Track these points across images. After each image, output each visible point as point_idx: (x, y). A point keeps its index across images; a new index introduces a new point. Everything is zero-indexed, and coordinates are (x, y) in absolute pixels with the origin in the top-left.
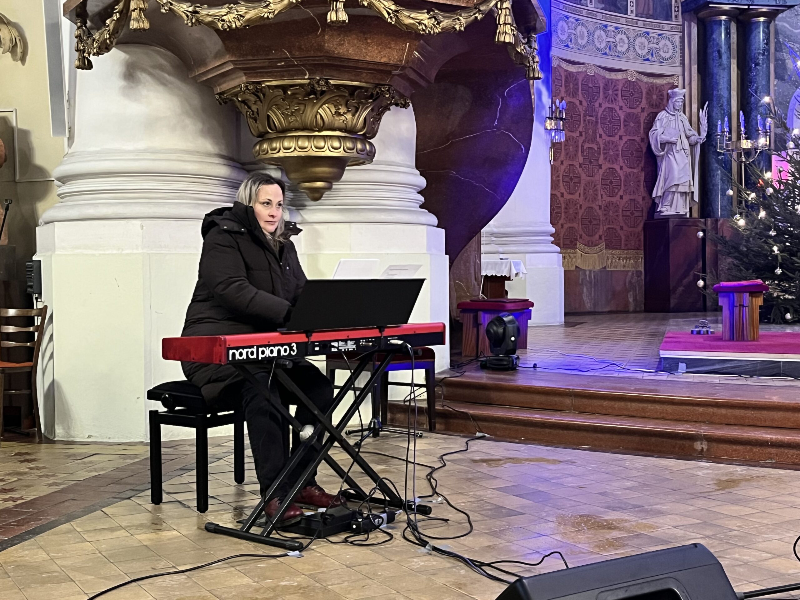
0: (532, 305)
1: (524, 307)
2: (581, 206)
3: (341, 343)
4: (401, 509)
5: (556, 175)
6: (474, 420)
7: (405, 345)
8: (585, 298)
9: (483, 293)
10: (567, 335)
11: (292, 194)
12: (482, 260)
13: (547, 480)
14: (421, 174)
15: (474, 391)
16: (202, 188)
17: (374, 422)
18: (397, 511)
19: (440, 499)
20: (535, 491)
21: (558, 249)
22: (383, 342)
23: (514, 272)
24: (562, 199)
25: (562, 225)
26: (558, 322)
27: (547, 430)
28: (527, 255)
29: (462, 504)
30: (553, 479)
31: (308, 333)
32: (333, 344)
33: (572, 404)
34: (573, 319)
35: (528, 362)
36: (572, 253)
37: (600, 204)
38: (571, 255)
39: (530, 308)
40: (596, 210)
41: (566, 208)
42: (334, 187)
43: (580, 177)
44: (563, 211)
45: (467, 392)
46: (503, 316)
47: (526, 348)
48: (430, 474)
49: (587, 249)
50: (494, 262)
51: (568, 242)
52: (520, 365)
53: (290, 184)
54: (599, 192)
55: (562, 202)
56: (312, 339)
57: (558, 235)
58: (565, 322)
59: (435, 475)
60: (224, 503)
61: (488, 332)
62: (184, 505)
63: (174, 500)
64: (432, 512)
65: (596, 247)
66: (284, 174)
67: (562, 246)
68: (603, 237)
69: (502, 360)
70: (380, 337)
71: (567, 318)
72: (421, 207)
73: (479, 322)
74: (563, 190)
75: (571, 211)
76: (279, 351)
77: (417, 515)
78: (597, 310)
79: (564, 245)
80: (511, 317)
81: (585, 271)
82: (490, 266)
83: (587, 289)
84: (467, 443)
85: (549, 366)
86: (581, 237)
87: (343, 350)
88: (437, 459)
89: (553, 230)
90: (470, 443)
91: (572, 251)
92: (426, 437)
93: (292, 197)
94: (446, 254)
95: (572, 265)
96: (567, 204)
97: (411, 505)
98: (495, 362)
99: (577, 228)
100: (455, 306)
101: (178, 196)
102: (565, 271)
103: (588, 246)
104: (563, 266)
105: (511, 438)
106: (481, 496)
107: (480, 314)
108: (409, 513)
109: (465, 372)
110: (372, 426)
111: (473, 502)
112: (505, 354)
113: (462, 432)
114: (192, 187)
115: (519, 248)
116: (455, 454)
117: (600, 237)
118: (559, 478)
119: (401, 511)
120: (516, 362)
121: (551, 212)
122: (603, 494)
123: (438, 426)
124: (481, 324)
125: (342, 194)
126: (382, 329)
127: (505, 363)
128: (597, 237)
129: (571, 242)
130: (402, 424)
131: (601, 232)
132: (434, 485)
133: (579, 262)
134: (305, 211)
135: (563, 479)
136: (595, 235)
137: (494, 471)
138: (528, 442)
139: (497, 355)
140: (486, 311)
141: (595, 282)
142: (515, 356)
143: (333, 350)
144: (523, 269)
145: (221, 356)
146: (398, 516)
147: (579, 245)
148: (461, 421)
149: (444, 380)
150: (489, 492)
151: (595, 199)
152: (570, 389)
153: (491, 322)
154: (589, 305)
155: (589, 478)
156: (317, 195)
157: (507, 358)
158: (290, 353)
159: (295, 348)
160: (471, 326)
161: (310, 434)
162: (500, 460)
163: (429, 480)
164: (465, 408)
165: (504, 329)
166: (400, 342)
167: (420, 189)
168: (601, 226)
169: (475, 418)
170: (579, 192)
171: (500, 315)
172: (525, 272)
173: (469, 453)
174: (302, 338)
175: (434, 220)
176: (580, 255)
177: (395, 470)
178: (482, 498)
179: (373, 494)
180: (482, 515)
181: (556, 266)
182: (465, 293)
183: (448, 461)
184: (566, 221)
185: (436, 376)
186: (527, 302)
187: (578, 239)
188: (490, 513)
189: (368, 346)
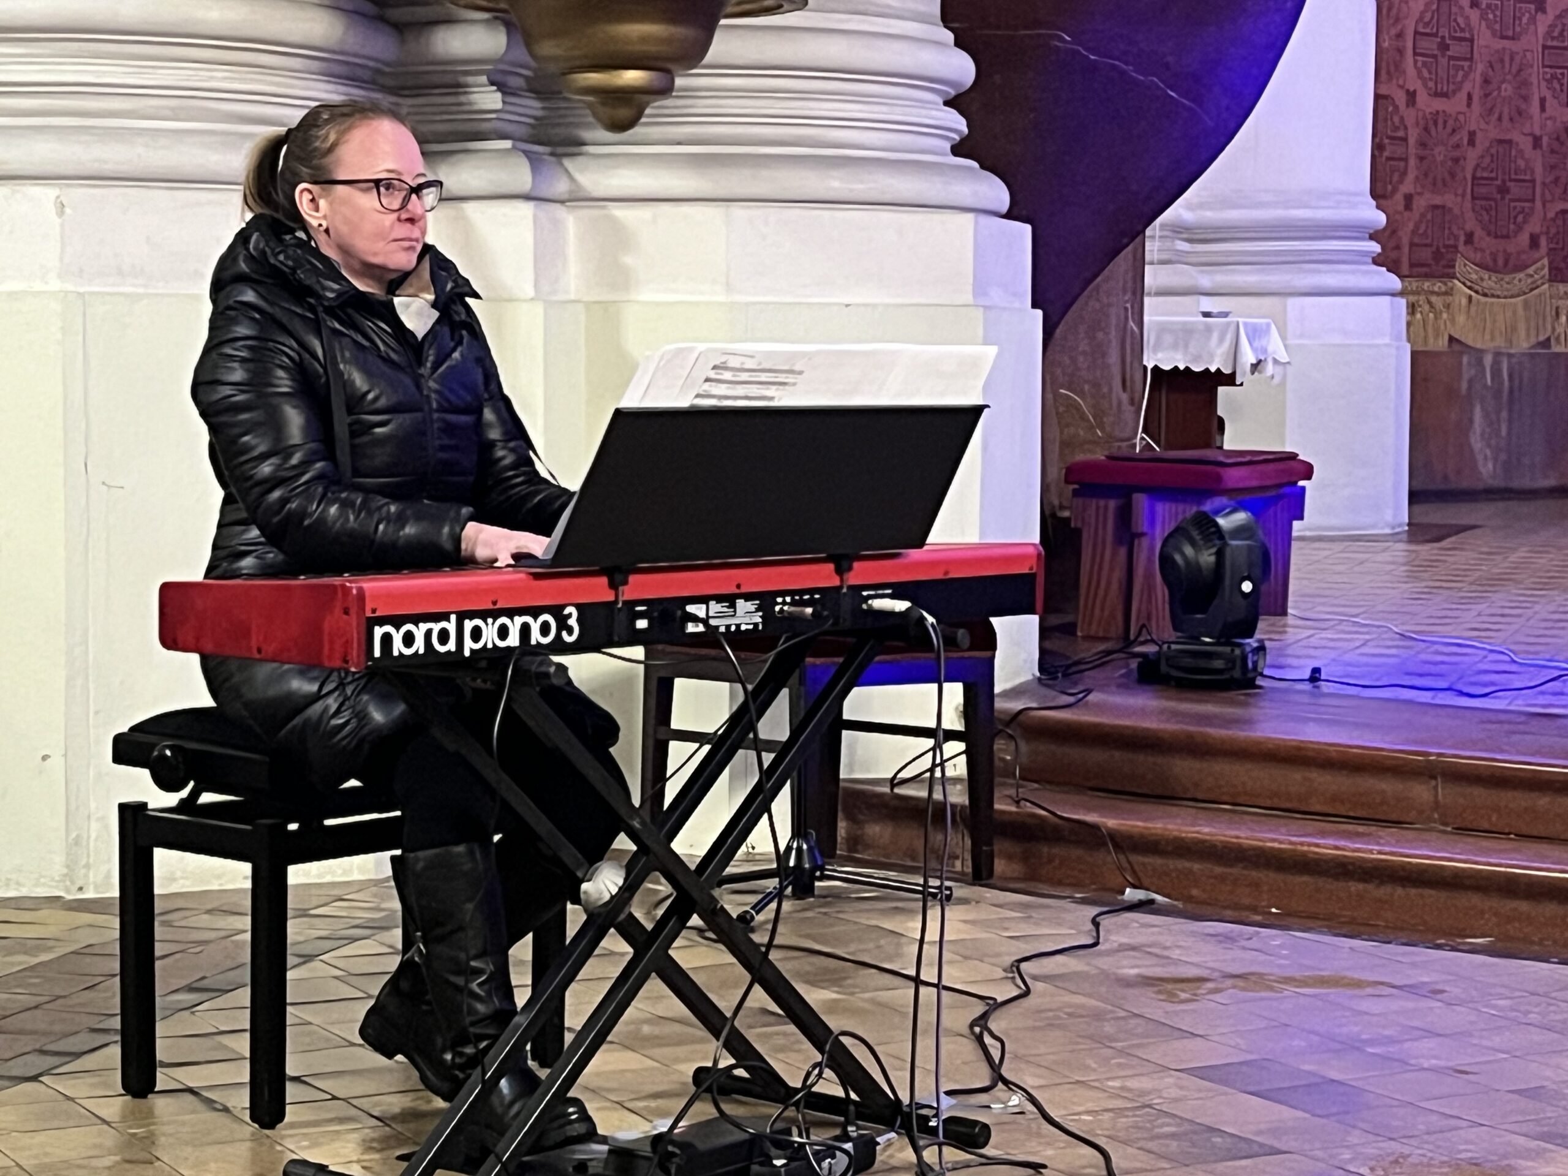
0: (1308, 471)
1: (1285, 480)
2: (1472, 135)
3: (715, 607)
4: (893, 1130)
5: (1393, 32)
6: (1118, 847)
7: (914, 615)
8: (1476, 443)
9: (1145, 431)
10: (1416, 570)
11: (537, 104)
12: (1146, 318)
13: (1353, 1046)
14: (957, 44)
15: (1118, 756)
16: (252, 81)
17: (799, 850)
18: (879, 1135)
19: (1015, 1100)
20: (1313, 1080)
21: (1394, 282)
22: (846, 605)
23: (1248, 357)
24: (1410, 116)
25: (1408, 199)
26: (1388, 525)
27: (1355, 887)
28: (1292, 302)
29: (1084, 1117)
30: (1371, 1042)
31: (616, 576)
32: (691, 609)
33: (1436, 802)
34: (1436, 514)
35: (1291, 661)
36: (1438, 294)
37: (1538, 132)
38: (1433, 299)
39: (1301, 483)
40: (1521, 152)
41: (1423, 145)
42: (679, 82)
43: (1472, 41)
44: (1412, 150)
45: (1096, 756)
46: (1217, 512)
47: (1284, 613)
48: (982, 1020)
49: (1490, 281)
50: (1185, 323)
51: (1426, 254)
52: (1266, 672)
53: (534, 70)
54: (1536, 90)
55: (1410, 121)
56: (628, 593)
57: (1394, 232)
58: (1409, 524)
59: (995, 1024)
60: (334, 1098)
61: (1166, 561)
62: (210, 1103)
63: (180, 1087)
64: (993, 1140)
65: (1521, 275)
66: (519, 37)
67: (1405, 270)
68: (1543, 242)
69: (1209, 655)
70: (838, 589)
71: (1417, 508)
72: (958, 150)
73: (1134, 530)
74: (1414, 84)
75: (1440, 153)
76: (525, 630)
77: (945, 1149)
78: (1516, 484)
79: (1412, 265)
80: (1241, 517)
81: (1481, 352)
82: (1168, 339)
83: (1486, 415)
84: (1096, 923)
85: (1363, 677)
86: (1469, 239)
87: (722, 629)
88: (1003, 974)
89: (1381, 218)
90: (1106, 922)
91: (1438, 286)
92: (964, 901)
93: (539, 113)
94: (1035, 305)
95: (1437, 335)
96: (1426, 129)
97: (927, 1119)
98: (1188, 661)
99: (1456, 211)
100: (1057, 473)
101: (172, 109)
102: (1414, 355)
103: (1496, 272)
104: (1409, 340)
105: (1237, 907)
106: (1143, 1093)
107: (1140, 500)
108: (921, 1143)
109: (1089, 691)
110: (792, 863)
111: (1118, 1112)
112: (1218, 638)
113: (1077, 885)
114: (220, 78)
115: (1267, 278)
116: (1059, 958)
117: (1534, 242)
118: (1392, 1041)
119: (893, 1135)
120: (1255, 663)
121: (1373, 156)
122: (1533, 1093)
123: (1000, 866)
124: (1143, 534)
125: (702, 106)
126: (845, 564)
127: (1219, 664)
128: (1524, 239)
129: (1438, 255)
130: (887, 856)
131: (1534, 226)
132: (996, 1055)
133: (1463, 327)
134: (580, 159)
135: (1407, 1045)
136: (1516, 233)
137: (1183, 1015)
138: (1290, 920)
139: (1196, 639)
140: (1160, 492)
141: (1511, 391)
142: (1252, 642)
143: (691, 628)
144: (1276, 346)
145: (347, 644)
146: (884, 1150)
147: (1461, 266)
148: (1077, 852)
149: (1021, 717)
150: (1170, 1080)
151: (1520, 113)
152: (1430, 754)
153: (1177, 530)
154: (1490, 466)
155: (1489, 1044)
156: (624, 113)
157: (1228, 649)
158: (558, 635)
159: (573, 622)
160: (1109, 538)
161: (614, 890)
162: (1203, 980)
163: (979, 1039)
164: (1089, 809)
165: (1220, 554)
166: (901, 606)
167: (953, 92)
168: (1538, 204)
169: (1124, 843)
170: (1467, 87)
171: (1207, 507)
172: (1284, 357)
173: (1101, 954)
174: (597, 589)
175: (998, 193)
176: (1464, 301)
177: (866, 1006)
178: (1146, 1100)
179: (813, 1085)
180: (1149, 1152)
181: (1387, 340)
182: (1091, 428)
183: (1035, 978)
184: (1423, 187)
185: (999, 704)
186: (1292, 463)
187: (1461, 248)
188: (1174, 1145)
189: (801, 618)
